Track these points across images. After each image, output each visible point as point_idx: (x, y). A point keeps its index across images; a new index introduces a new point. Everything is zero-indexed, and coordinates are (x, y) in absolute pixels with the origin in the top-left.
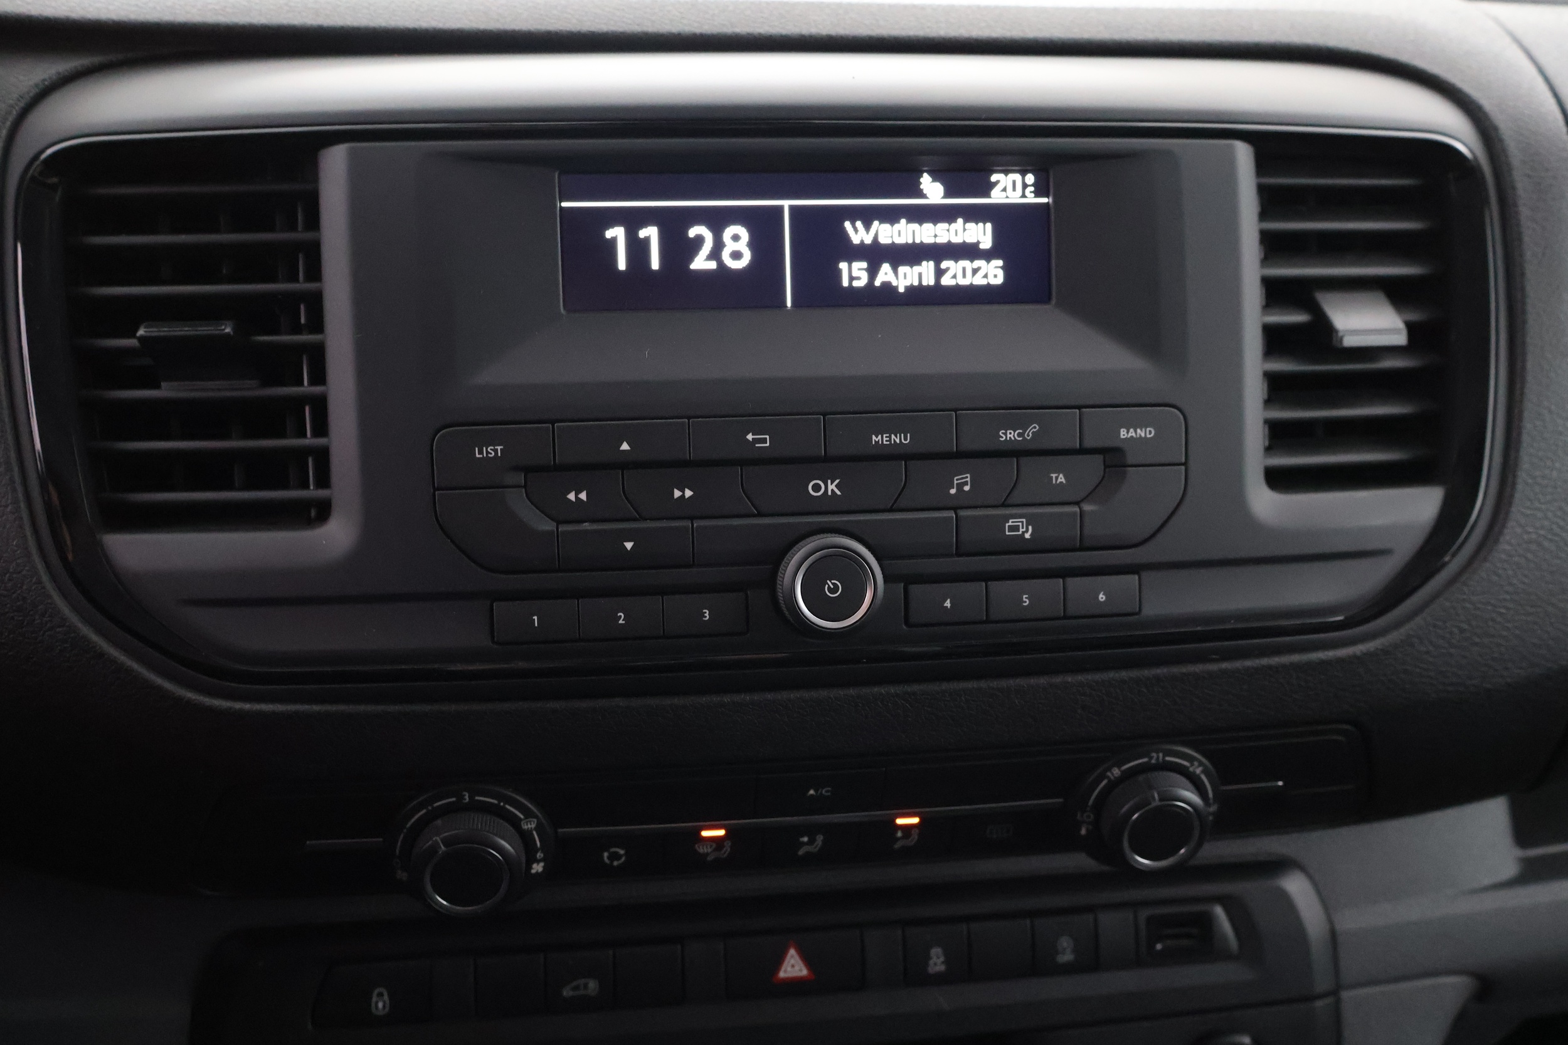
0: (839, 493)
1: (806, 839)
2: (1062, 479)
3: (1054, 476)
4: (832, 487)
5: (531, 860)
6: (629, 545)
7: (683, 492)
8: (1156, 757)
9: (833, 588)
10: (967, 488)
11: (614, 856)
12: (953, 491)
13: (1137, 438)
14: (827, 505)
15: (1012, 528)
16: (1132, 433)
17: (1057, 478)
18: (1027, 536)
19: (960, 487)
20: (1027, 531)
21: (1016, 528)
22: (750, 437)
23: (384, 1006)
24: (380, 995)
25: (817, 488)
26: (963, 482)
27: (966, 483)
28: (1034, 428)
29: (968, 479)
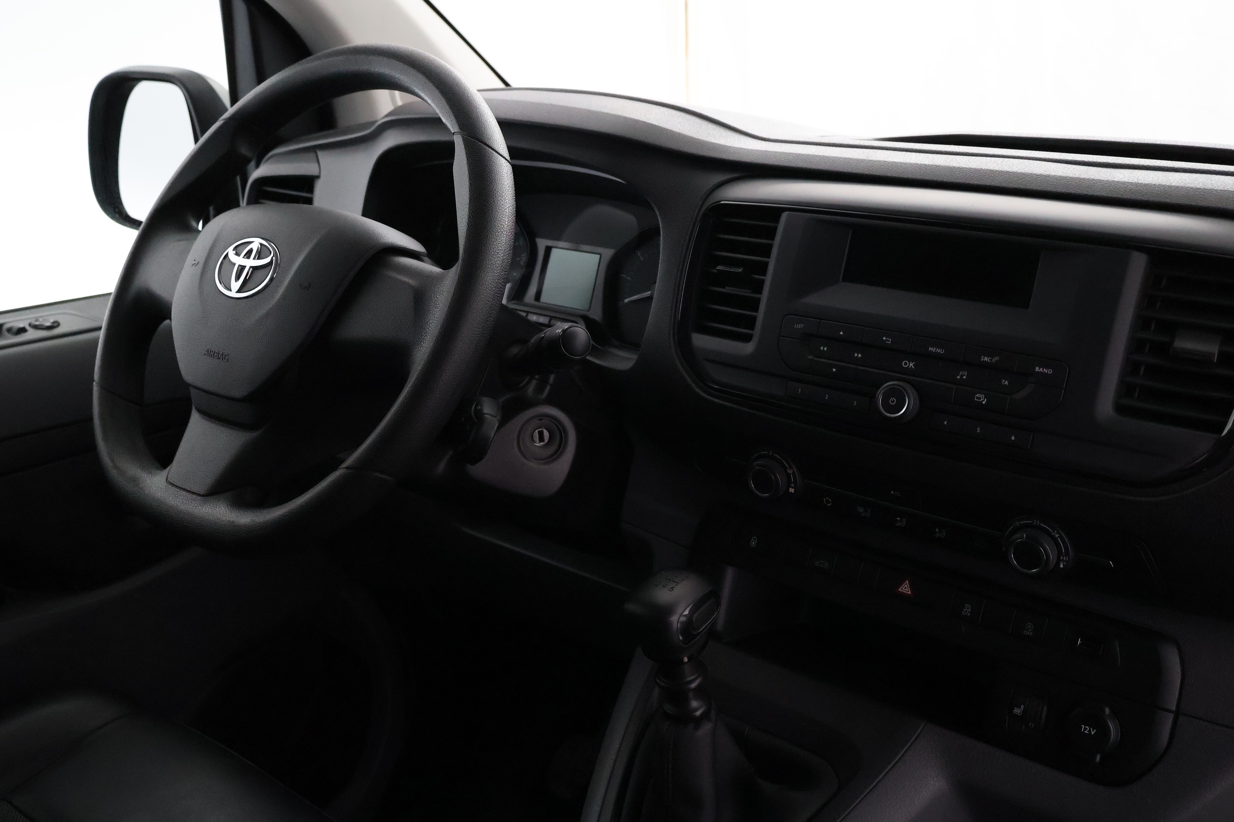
0: (913, 367)
1: (899, 519)
2: (1007, 383)
3: (1004, 381)
4: (911, 365)
5: (789, 486)
6: (834, 370)
7: (858, 355)
8: (1036, 522)
9: (893, 401)
10: (964, 377)
11: (828, 501)
12: (958, 377)
13: (1043, 373)
14: (907, 371)
15: (977, 398)
16: (1041, 370)
17: (1004, 382)
18: (984, 403)
19: (962, 376)
20: (984, 401)
21: (980, 398)
22: (884, 338)
23: (754, 544)
24: (754, 539)
25: (906, 364)
26: (963, 375)
27: (964, 375)
28: (996, 358)
29: (966, 374)
